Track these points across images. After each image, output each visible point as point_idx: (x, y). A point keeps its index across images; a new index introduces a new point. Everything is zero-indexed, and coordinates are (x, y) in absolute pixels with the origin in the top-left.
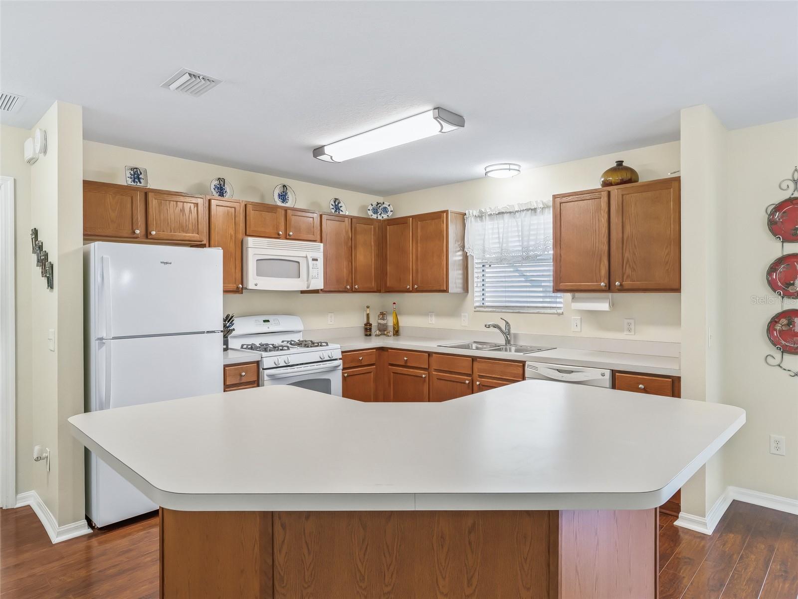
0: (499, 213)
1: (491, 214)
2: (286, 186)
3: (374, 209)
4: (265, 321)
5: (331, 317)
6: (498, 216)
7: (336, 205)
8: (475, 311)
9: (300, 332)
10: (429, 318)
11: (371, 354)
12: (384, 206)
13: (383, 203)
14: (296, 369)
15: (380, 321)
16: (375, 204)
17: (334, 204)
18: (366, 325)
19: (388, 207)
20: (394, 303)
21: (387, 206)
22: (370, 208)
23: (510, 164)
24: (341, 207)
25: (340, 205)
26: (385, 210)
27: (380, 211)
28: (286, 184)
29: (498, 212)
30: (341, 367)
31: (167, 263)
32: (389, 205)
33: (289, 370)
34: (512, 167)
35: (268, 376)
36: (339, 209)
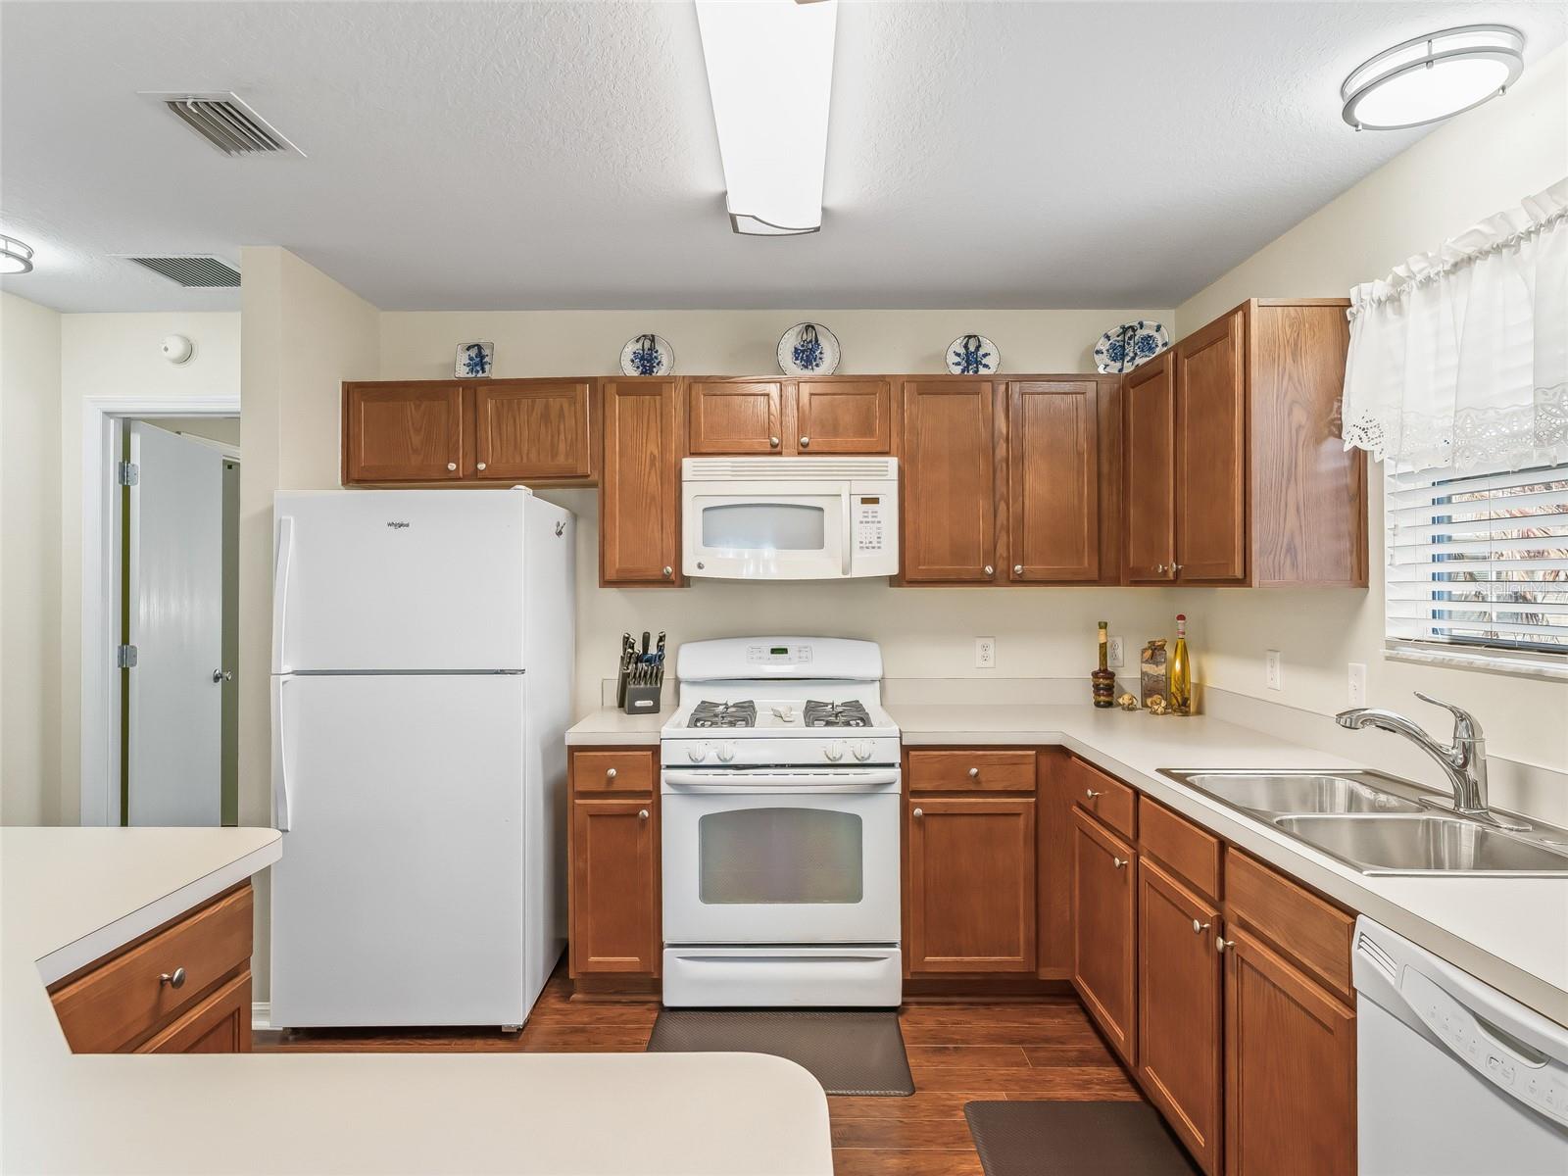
0: (1456, 265)
1: (1428, 279)
2: (813, 327)
3: (1113, 347)
4: (774, 651)
5: (985, 648)
6: (1452, 278)
7: (968, 354)
8: (1388, 658)
9: (873, 681)
10: (1269, 668)
11: (1015, 763)
12: (1141, 333)
13: (1141, 325)
14: (750, 776)
15: (1151, 669)
16: (1114, 331)
17: (962, 351)
18: (1095, 675)
19: (1155, 334)
20: (1181, 617)
21: (1152, 333)
22: (1103, 345)
23: (1429, 38)
24: (985, 355)
25: (981, 352)
26: (1147, 343)
27: (1130, 350)
28: (813, 322)
29: (1452, 261)
30: (897, 788)
31: (401, 525)
32: (1158, 328)
33: (731, 776)
34: (1441, 45)
35: (671, 784)
36: (978, 363)
